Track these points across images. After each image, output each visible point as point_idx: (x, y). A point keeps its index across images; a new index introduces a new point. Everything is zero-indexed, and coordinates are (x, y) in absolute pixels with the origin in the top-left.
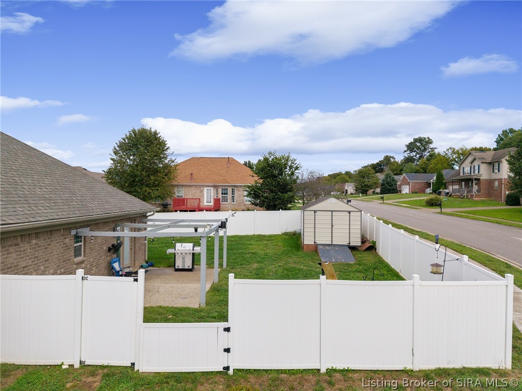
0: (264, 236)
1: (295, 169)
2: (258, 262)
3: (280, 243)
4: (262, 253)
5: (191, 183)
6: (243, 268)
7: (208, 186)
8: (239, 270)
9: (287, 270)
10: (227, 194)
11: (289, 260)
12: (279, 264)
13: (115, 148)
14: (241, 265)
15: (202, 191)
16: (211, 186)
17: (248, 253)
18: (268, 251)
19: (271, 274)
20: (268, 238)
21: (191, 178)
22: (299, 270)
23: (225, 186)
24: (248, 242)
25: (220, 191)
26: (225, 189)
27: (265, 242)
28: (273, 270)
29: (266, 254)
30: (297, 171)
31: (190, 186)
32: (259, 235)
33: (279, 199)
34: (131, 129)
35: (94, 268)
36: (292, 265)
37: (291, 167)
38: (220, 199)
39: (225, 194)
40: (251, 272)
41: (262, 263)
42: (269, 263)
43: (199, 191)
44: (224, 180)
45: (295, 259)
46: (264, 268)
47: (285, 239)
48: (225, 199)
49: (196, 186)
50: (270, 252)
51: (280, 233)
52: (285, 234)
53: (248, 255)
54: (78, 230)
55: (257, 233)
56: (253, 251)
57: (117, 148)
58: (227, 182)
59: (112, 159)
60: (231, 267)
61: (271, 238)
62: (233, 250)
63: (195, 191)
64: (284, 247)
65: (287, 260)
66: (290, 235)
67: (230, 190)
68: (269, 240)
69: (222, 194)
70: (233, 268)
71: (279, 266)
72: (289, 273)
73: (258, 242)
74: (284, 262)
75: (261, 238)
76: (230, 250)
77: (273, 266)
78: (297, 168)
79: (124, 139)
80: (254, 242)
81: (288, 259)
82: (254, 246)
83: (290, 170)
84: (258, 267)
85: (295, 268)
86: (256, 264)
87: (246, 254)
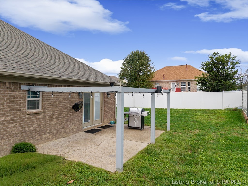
0: (209, 110)
1: (236, 64)
2: (200, 129)
3: (222, 116)
4: (205, 121)
5: (163, 80)
6: (185, 133)
7: (173, 81)
8: (180, 134)
9: (230, 139)
10: (185, 86)
11: (232, 130)
12: (222, 133)
13: (123, 63)
14: (184, 129)
15: (170, 85)
16: (175, 82)
17: (193, 121)
18: (211, 121)
19: (212, 141)
20: (212, 112)
21: (164, 78)
22: (245, 141)
23: (184, 81)
24: (195, 114)
25: (180, 84)
26: (183, 83)
27: (209, 114)
28: (215, 138)
29: (209, 123)
30: (237, 65)
31: (163, 82)
32: (204, 109)
33: (222, 85)
34: (131, 52)
35: (55, 120)
36: (237, 135)
37: (232, 63)
38: (180, 89)
39: (183, 86)
40: (191, 137)
41: (204, 129)
42: (211, 130)
43: (168, 84)
44: (183, 77)
45: (238, 129)
46: (205, 135)
47: (227, 113)
48: (183, 89)
49: (166, 82)
50: (213, 121)
51: (223, 109)
52: (227, 109)
53: (192, 123)
54: (30, 87)
55: (203, 108)
56: (197, 120)
57: (124, 62)
58: (185, 78)
59: (121, 68)
60: (174, 130)
61: (214, 112)
62: (181, 118)
63: (165, 85)
64: (227, 119)
65: (230, 130)
66: (232, 110)
67: (187, 84)
68: (212, 113)
69: (182, 86)
70: (175, 132)
71: (221, 134)
72: (234, 143)
73: (203, 114)
74: (227, 131)
75: (205, 111)
76: (179, 117)
77: (214, 134)
78: (237, 63)
79: (127, 57)
80: (199, 114)
81: (231, 128)
82: (199, 117)
83: (231, 64)
84: (199, 133)
85: (241, 138)
86: (198, 130)
87: (191, 121)
